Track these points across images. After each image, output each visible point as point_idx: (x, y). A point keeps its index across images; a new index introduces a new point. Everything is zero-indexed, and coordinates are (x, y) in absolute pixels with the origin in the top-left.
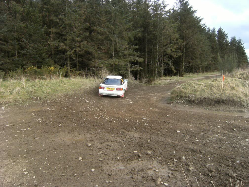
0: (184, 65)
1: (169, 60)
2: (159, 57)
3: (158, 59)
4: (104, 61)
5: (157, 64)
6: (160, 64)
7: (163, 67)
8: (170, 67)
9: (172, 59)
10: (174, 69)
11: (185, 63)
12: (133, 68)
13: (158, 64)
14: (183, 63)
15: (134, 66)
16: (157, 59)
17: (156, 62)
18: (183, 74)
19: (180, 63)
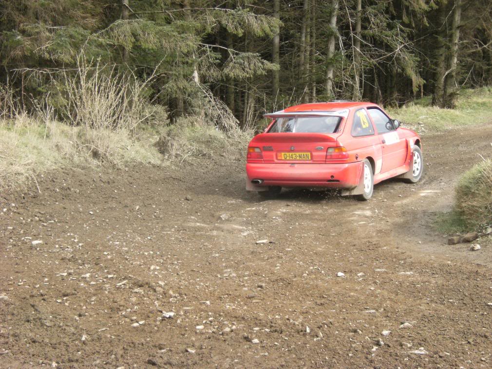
0: (456, 48)
1: (390, 27)
2: (341, 9)
3: (337, 23)
4: (81, 30)
5: (332, 48)
6: (347, 45)
7: (361, 60)
8: (398, 59)
9: (405, 19)
10: (416, 72)
11: (461, 39)
12: (231, 64)
13: (337, 48)
14: (451, 41)
15: (237, 54)
16: (334, 20)
17: (332, 34)
18: (452, 95)
19: (440, 39)
